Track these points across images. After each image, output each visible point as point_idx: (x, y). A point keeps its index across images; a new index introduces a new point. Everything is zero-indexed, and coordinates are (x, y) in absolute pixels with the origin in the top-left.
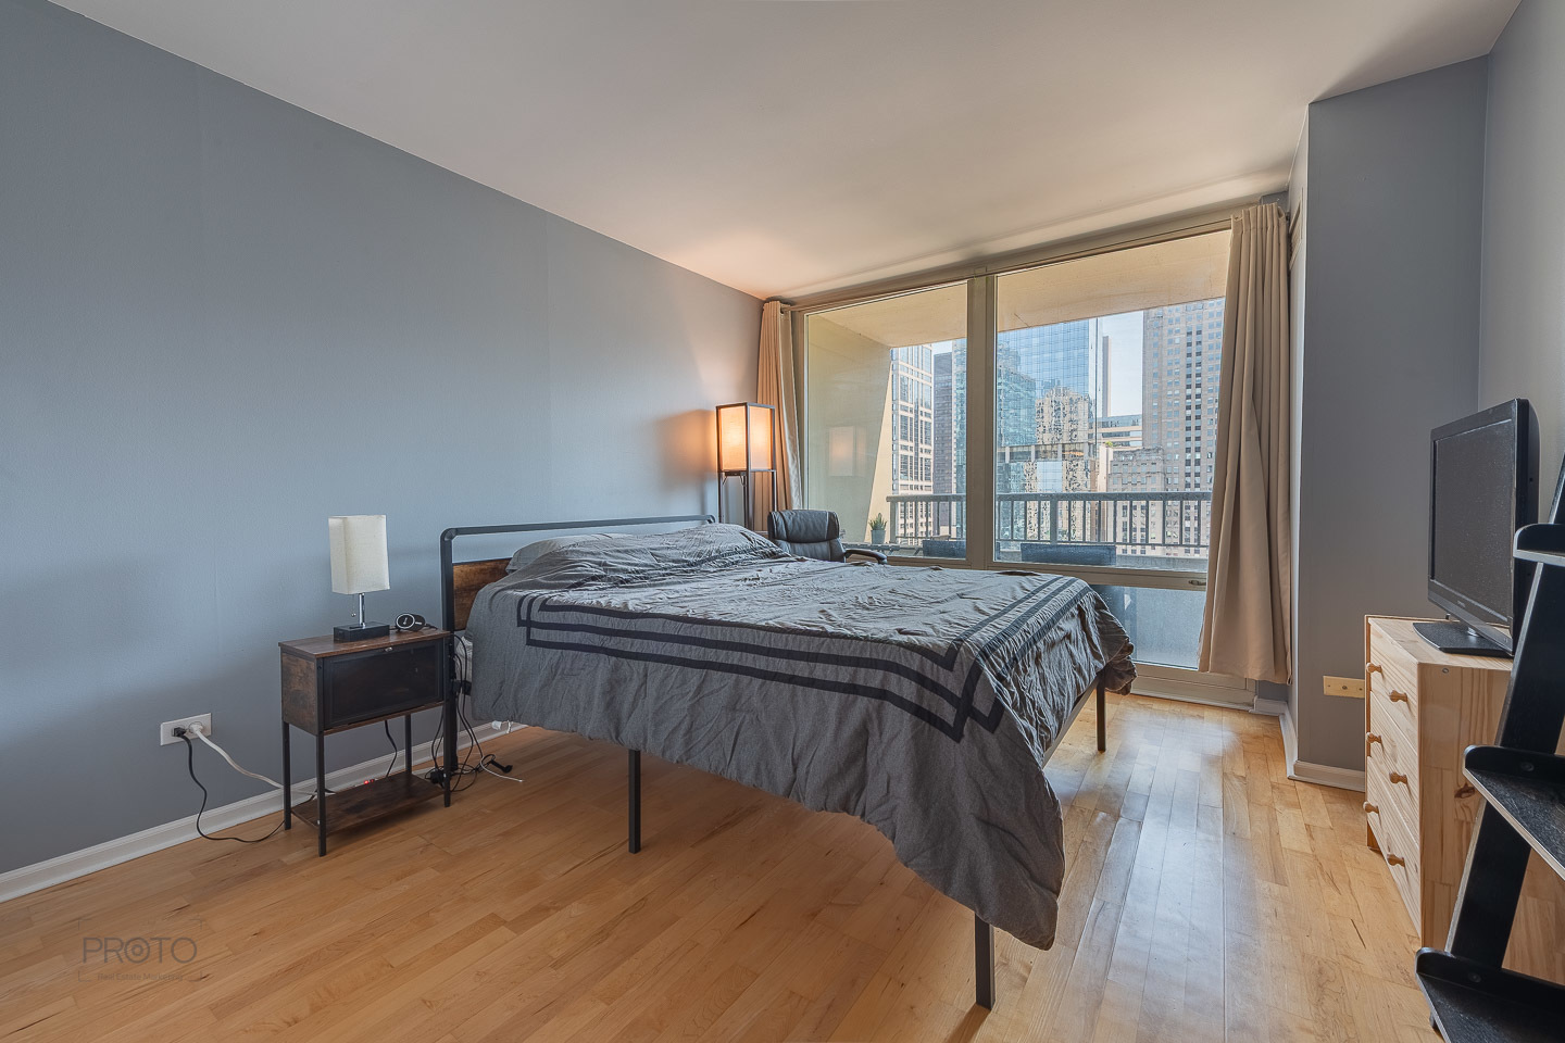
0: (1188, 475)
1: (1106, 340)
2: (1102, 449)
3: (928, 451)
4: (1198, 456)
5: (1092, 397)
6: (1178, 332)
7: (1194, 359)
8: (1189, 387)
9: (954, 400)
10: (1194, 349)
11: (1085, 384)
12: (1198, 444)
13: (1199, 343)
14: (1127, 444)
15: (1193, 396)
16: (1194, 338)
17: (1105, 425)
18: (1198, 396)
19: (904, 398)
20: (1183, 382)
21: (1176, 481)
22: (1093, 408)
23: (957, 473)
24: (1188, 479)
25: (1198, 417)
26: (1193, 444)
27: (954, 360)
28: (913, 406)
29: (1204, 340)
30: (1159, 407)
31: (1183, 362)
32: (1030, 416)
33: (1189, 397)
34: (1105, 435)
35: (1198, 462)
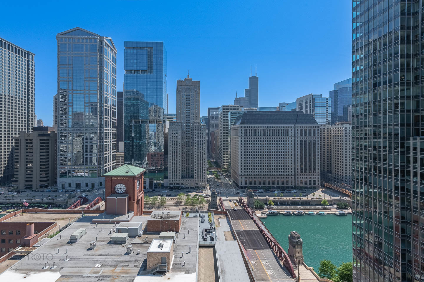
0: (187, 129)
1: (167, 94)
2: (167, 122)
3: (115, 120)
4: (189, 124)
5: (164, 109)
6: (184, 95)
7: (188, 102)
8: (187, 108)
9: (124, 105)
10: (188, 99)
11: (162, 105)
12: (189, 121)
13: (189, 98)
14: (173, 121)
16: (188, 97)
17: (167, 115)
18: (189, 110)
19: (106, 103)
20: (186, 107)
21: (184, 130)
22: (164, 111)
23: (125, 126)
25: (189, 115)
26: (188, 122)
27: (124, 94)
28: (109, 106)
30: (180, 112)
31: (186, 102)
32: (147, 112)
33: (187, 110)
34: (167, 118)
35: (189, 126)
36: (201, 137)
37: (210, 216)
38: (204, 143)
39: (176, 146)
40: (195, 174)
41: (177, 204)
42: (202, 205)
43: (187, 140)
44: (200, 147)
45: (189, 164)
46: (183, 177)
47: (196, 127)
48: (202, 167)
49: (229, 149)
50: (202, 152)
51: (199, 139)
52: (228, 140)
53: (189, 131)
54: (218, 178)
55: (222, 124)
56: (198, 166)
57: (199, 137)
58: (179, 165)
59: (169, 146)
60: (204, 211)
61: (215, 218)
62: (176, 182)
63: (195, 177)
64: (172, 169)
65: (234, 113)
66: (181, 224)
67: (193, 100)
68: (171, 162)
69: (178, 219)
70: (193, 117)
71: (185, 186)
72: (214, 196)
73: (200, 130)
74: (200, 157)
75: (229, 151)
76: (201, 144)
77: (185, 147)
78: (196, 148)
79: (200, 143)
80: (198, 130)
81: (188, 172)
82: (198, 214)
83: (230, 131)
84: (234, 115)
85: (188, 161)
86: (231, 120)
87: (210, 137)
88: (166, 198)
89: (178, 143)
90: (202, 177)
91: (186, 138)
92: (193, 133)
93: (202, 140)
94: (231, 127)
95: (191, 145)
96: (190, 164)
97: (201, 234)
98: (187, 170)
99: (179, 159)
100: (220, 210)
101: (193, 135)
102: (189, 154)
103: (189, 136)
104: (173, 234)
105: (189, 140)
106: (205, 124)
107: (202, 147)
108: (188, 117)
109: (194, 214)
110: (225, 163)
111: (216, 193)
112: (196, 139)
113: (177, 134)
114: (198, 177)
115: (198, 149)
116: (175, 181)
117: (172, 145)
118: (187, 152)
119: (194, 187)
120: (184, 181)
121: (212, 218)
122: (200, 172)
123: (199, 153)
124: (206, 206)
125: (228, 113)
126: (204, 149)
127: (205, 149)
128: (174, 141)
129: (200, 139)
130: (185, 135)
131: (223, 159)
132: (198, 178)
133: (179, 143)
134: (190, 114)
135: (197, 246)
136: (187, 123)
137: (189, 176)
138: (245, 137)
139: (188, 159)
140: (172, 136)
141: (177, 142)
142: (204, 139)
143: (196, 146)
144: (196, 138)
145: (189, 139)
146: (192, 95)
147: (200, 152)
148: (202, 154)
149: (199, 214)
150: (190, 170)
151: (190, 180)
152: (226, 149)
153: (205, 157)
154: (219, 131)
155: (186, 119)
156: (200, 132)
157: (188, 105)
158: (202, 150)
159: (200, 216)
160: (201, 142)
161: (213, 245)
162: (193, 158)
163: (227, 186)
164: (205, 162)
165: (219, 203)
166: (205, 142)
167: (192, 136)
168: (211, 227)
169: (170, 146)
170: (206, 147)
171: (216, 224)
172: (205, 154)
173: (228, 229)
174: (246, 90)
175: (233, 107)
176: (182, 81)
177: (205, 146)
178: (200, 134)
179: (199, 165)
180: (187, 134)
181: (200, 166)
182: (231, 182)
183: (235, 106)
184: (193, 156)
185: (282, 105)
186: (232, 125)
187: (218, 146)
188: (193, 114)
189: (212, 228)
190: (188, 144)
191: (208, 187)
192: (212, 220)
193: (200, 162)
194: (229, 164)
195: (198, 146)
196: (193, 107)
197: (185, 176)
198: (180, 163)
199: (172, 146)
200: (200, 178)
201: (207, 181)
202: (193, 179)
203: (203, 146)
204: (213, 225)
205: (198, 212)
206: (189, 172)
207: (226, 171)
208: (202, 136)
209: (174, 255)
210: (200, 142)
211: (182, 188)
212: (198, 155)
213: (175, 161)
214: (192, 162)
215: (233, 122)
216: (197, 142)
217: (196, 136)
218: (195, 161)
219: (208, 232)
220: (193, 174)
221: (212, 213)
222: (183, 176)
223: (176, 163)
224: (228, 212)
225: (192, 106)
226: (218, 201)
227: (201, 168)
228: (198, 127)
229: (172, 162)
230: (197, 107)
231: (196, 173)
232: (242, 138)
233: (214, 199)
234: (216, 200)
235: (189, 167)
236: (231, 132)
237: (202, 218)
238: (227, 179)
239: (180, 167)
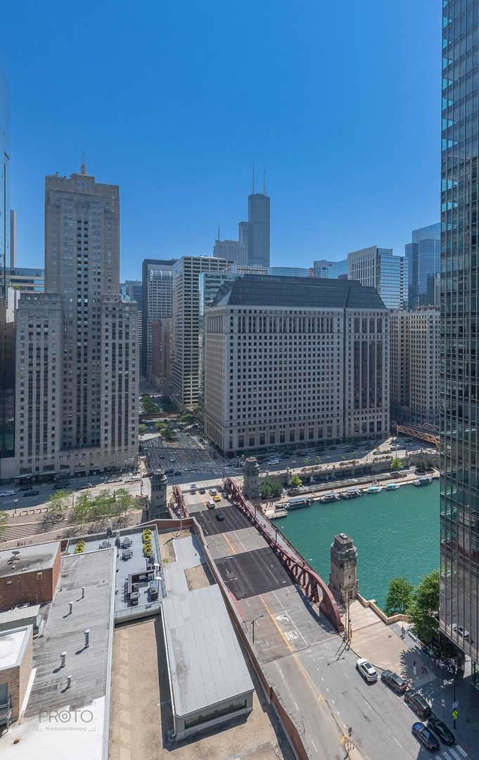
0: (79, 312)
1: (12, 212)
2: (11, 292)
4: (86, 301)
6: (71, 219)
7: (83, 239)
8: (79, 256)
10: (83, 232)
12: (86, 293)
13: (86, 229)
14: (32, 289)
15: (83, 262)
16: (82, 225)
17: (13, 273)
18: (86, 263)
20: (75, 252)
21: (71, 316)
24: (80, 315)
25: (86, 276)
26: (82, 293)
29: (89, 228)
30: (59, 266)
31: (76, 240)
33: (79, 262)
34: (13, 281)
35: (86, 305)
36: (124, 335)
37: (147, 537)
38: (130, 351)
39: (42, 361)
40: (103, 435)
41: (46, 524)
42: (123, 515)
43: (79, 344)
44: (120, 362)
45: (85, 410)
46: (65, 446)
47: (107, 308)
48: (126, 415)
49: (200, 364)
50: (127, 375)
51: (117, 341)
52: (198, 343)
53: (86, 319)
54: (170, 440)
55: (183, 301)
56: (113, 413)
57: (117, 336)
58: (53, 413)
59: (18, 361)
60: (130, 528)
61: (159, 541)
62: (42, 464)
63: (103, 443)
64: (30, 427)
65: (212, 277)
66: (60, 577)
67: (99, 235)
68: (27, 407)
69: (49, 564)
70: (99, 280)
71: (72, 470)
72: (160, 486)
73: (121, 316)
74: (120, 387)
75: (200, 369)
76: (124, 353)
77: (74, 363)
78: (107, 366)
79: (120, 352)
80: (114, 316)
81: (82, 430)
82: (112, 541)
83: (202, 321)
84: (212, 282)
85: (82, 401)
86: (205, 293)
87: (150, 336)
88: (6, 512)
89: (49, 353)
90: (126, 440)
91: (75, 337)
92: (99, 323)
93: (127, 344)
94: (206, 310)
95: (94, 358)
96: (89, 407)
97: (121, 589)
98: (78, 425)
99: (54, 398)
100: (175, 518)
101: (99, 330)
102: (85, 382)
103: (86, 333)
104: (32, 611)
105: (86, 343)
106: (135, 302)
107: (127, 362)
108: (82, 280)
109: (100, 542)
110: (189, 399)
111: (165, 477)
112: (107, 343)
113: (46, 326)
114: (113, 442)
115: (114, 366)
116: (38, 460)
117: (31, 357)
118: (79, 376)
119: (102, 470)
120: (68, 456)
121: (153, 543)
122: (120, 429)
123: (117, 378)
124: (135, 515)
125: (197, 275)
126: (130, 366)
127: (134, 366)
128: (35, 347)
129: (120, 342)
130: (72, 330)
131: (183, 389)
132: (113, 444)
133: (55, 351)
134: (90, 273)
135: (108, 624)
136: (79, 296)
137: (85, 442)
138: (239, 335)
139: (82, 395)
140: (31, 334)
141: (46, 349)
142: (130, 341)
143: (107, 359)
144: (107, 337)
145: (86, 340)
146: (94, 220)
147: (120, 376)
148: (127, 380)
149: (115, 539)
150: (90, 424)
151: (87, 452)
152: (191, 364)
153: (134, 387)
154: (175, 319)
155: (76, 286)
156: (120, 322)
157: (82, 248)
158: (127, 369)
159: (117, 543)
160: (124, 350)
161: (156, 610)
162: (99, 392)
163: (196, 455)
164: (133, 400)
165: (174, 501)
166: (134, 348)
167: (95, 333)
168: (151, 565)
169: (23, 361)
170: (137, 362)
171: (164, 554)
172: (134, 380)
173: (196, 560)
174: (242, 224)
175: (210, 263)
176: (62, 180)
177: (134, 359)
178: (121, 326)
179: (117, 410)
180: (79, 326)
181: (120, 412)
182: (203, 444)
183: (216, 261)
184: (99, 385)
185: (320, 266)
186: (207, 304)
187: (171, 357)
188: (99, 273)
189: (154, 568)
190: (82, 355)
191: (142, 466)
192: (153, 548)
193: (120, 401)
194: (200, 400)
195: (114, 359)
196: (99, 254)
197: (74, 444)
198: (57, 409)
199: (27, 361)
200: (120, 445)
201: (141, 449)
202: (98, 450)
203: (130, 359)
204: (156, 560)
205: (114, 535)
206: (85, 432)
207: (191, 420)
208: (127, 334)
209: (34, 671)
210: (120, 348)
211: (63, 478)
212: (114, 384)
213: (38, 403)
214: (96, 403)
215: (209, 299)
216: (110, 349)
217: (107, 334)
218: (103, 399)
219: (142, 580)
220: (99, 434)
221: (153, 529)
222: (65, 444)
223: (42, 408)
224: (195, 520)
225: (94, 251)
226: (169, 498)
227: (123, 417)
228: (114, 309)
229: (30, 408)
230: (109, 255)
231: (106, 431)
232: (232, 338)
233: (159, 493)
234: (163, 496)
235: (85, 417)
236: (206, 322)
237: (124, 547)
238: (195, 438)
239: (58, 419)
